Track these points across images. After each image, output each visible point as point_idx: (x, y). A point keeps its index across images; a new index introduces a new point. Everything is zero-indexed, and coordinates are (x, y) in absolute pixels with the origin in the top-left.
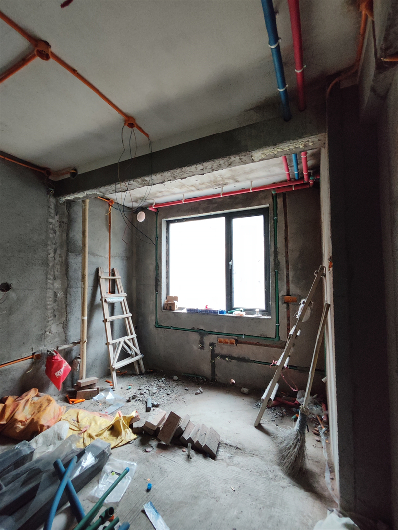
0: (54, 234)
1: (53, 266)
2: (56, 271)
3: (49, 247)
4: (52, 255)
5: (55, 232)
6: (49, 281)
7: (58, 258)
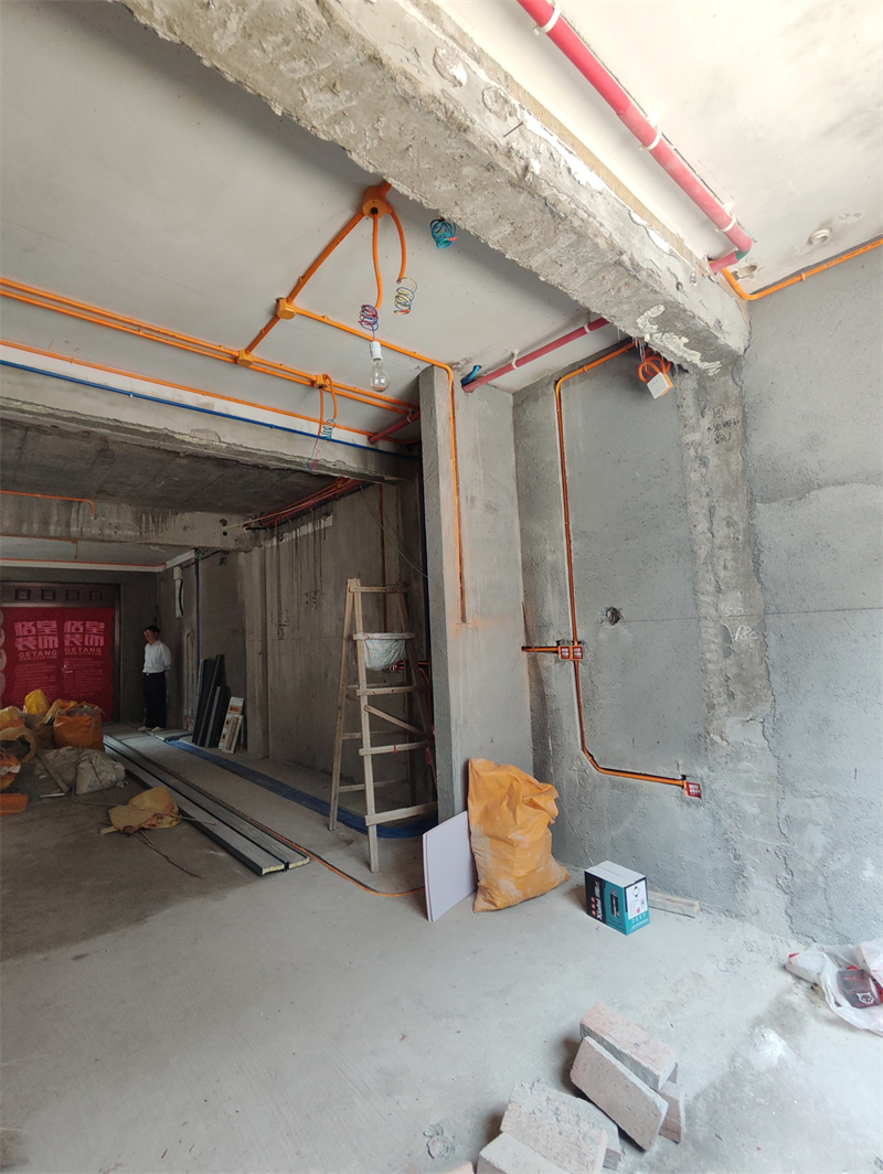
0: (704, 471)
1: (711, 555)
2: (721, 568)
3: (693, 509)
4: (703, 526)
5: (704, 462)
6: (703, 598)
7: (722, 531)
